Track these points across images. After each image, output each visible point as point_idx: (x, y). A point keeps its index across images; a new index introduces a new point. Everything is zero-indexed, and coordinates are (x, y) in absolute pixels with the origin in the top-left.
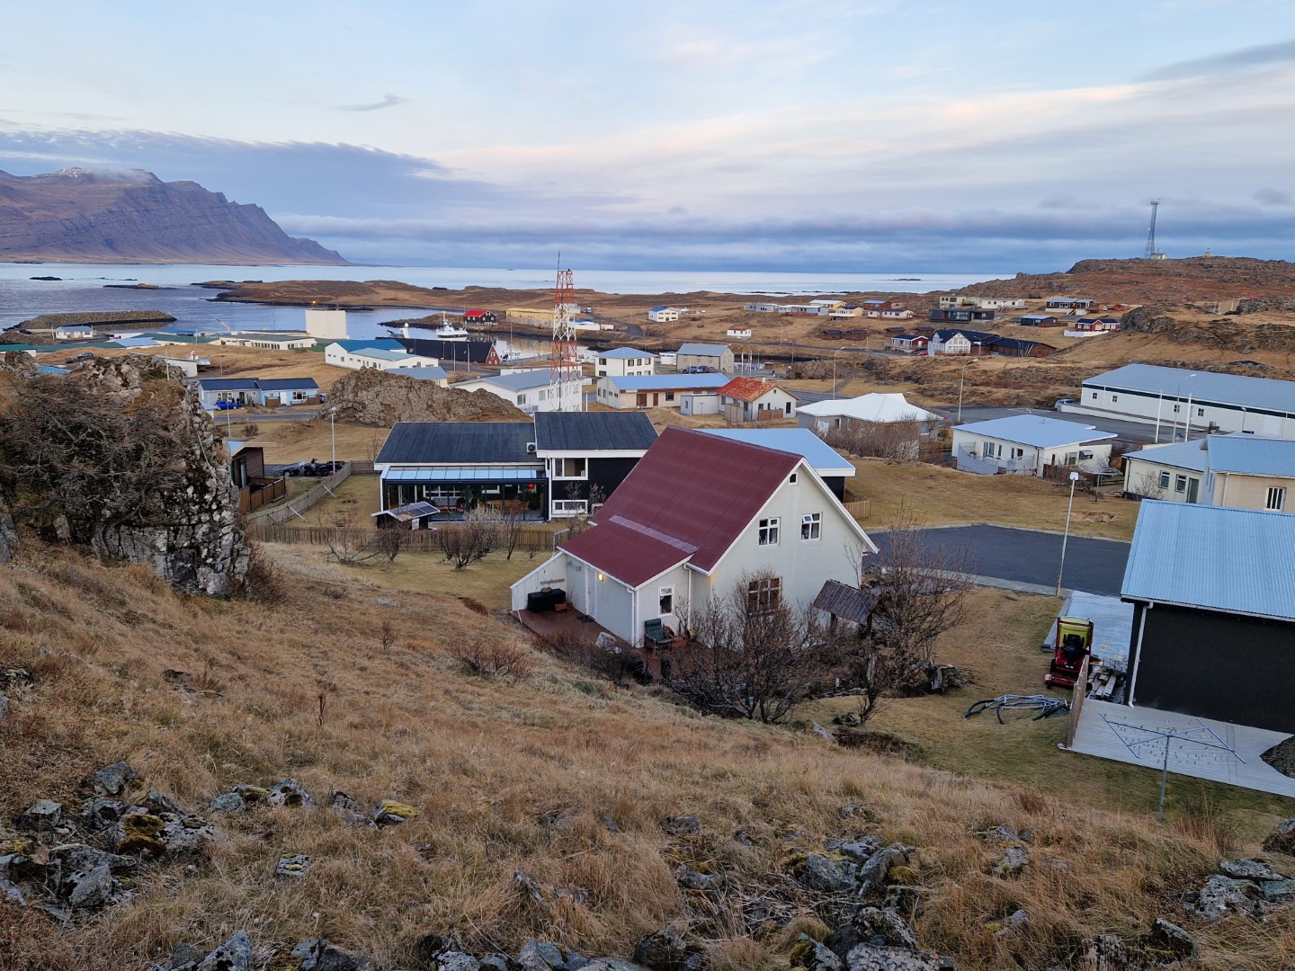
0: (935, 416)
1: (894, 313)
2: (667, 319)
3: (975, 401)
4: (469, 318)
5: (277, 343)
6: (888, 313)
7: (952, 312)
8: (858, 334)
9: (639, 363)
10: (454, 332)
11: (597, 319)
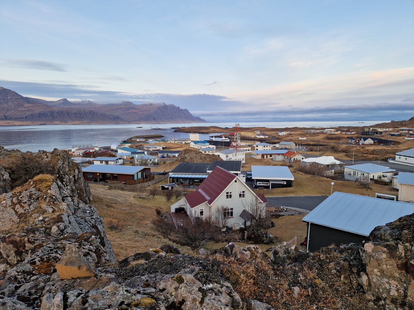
0: (342, 163)
1: (350, 133)
2: (283, 134)
3: (362, 159)
5: (182, 142)
6: (348, 133)
7: (368, 132)
8: (339, 138)
9: (267, 147)
10: (225, 139)
11: (264, 135)
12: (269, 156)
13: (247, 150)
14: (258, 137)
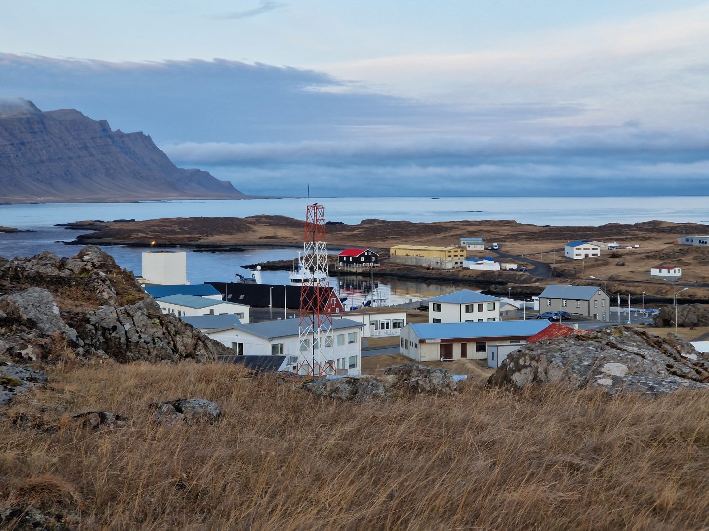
2: (587, 255)
4: (345, 259)
9: (481, 308)
10: (309, 276)
11: (501, 256)
12: (471, 348)
13: (391, 325)
14: (473, 266)
